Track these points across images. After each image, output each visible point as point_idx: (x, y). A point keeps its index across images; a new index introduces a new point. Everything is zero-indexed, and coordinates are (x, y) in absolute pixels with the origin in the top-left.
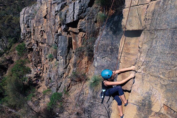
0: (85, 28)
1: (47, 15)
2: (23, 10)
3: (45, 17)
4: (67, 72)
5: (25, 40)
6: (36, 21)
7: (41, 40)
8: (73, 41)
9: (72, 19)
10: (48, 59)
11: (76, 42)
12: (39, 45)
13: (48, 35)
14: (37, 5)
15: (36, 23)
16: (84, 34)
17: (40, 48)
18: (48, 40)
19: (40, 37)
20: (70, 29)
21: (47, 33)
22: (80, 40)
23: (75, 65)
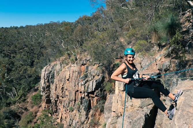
0: (99, 94)
1: (69, 79)
2: (45, 68)
3: (68, 80)
4: (87, 120)
5: (44, 92)
6: (59, 80)
7: (61, 95)
8: (92, 101)
9: (92, 90)
10: (69, 111)
11: (93, 102)
12: (59, 98)
13: (70, 93)
14: (57, 65)
15: (58, 82)
16: (98, 98)
17: (60, 101)
18: (70, 97)
19: (61, 92)
20: (90, 95)
21: (68, 91)
22: (96, 101)
23: (92, 116)
